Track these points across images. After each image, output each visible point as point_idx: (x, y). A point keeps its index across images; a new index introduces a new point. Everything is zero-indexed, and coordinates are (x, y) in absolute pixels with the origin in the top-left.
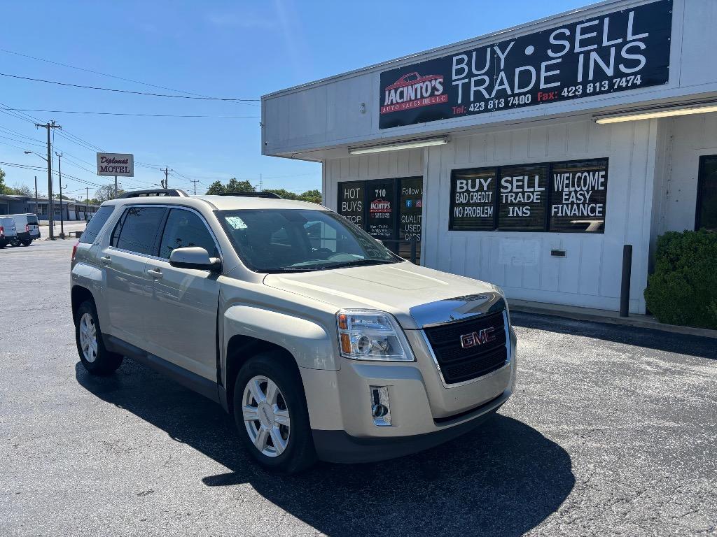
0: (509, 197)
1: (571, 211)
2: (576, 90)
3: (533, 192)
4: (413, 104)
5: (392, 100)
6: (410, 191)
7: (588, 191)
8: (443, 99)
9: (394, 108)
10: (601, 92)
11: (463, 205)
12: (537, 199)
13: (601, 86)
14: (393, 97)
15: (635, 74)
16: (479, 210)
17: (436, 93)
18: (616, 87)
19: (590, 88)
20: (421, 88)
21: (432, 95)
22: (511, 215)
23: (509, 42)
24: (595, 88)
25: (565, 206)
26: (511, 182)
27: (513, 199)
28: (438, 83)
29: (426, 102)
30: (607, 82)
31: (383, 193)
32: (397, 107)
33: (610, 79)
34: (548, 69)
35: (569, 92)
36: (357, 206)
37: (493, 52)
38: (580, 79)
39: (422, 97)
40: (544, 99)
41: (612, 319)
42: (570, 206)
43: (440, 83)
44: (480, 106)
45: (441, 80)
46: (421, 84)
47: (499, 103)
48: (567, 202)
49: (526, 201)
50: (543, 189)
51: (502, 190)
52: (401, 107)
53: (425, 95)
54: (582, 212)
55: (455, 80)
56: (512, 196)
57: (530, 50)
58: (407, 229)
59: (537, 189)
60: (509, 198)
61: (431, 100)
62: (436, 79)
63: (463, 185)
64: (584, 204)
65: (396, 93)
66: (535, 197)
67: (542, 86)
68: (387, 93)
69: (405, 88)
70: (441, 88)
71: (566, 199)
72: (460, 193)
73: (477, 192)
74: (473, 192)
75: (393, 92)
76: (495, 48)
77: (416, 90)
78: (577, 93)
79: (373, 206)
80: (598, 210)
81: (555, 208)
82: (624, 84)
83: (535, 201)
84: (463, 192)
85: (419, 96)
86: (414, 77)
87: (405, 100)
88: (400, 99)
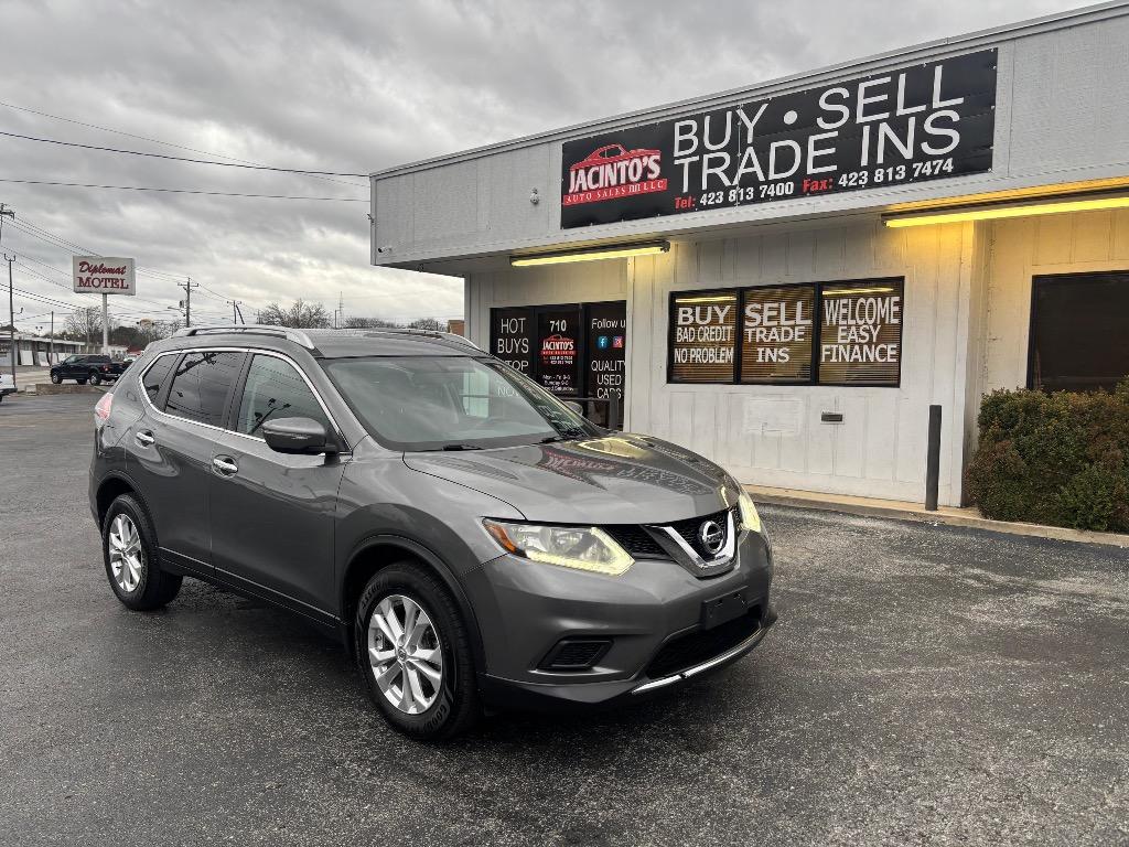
0: (758, 333)
1: (851, 355)
2: (859, 178)
3: (793, 327)
4: (614, 192)
5: (581, 185)
6: (604, 324)
7: (875, 325)
8: (661, 186)
9: (585, 197)
10: (895, 182)
11: (688, 345)
12: (800, 337)
13: (895, 173)
14: (582, 180)
15: (944, 157)
16: (711, 352)
17: (650, 176)
18: (916, 175)
19: (879, 176)
20: (627, 168)
21: (644, 178)
22: (760, 360)
23: (759, 104)
24: (886, 175)
25: (841, 348)
26: (760, 312)
27: (763, 336)
28: (652, 161)
29: (634, 189)
30: (904, 167)
31: (563, 325)
32: (589, 197)
33: (909, 163)
34: (819, 145)
35: (849, 180)
36: (521, 346)
37: (736, 118)
38: (864, 162)
39: (628, 181)
40: (812, 189)
41: (915, 514)
42: (848, 347)
43: (655, 161)
44: (716, 197)
45: (658, 157)
46: (627, 163)
47: (746, 194)
48: (844, 341)
49: (783, 340)
50: (809, 322)
51: (747, 323)
52: (594, 196)
53: (632, 179)
54: (867, 357)
55: (679, 158)
56: (761, 332)
57: (790, 118)
58: (600, 381)
59: (799, 321)
60: (758, 335)
61: (642, 187)
62: (649, 156)
63: (688, 315)
64: (870, 344)
65: (586, 175)
66: (797, 333)
67: (810, 170)
68: (573, 174)
69: (602, 168)
70: (656, 169)
71: (843, 338)
72: (683, 327)
73: (708, 325)
74: (703, 326)
75: (582, 172)
76: (738, 111)
77: (619, 171)
78: (860, 182)
79: (547, 346)
80: (890, 352)
81: (827, 350)
82: (929, 172)
83: (797, 339)
84: (688, 326)
85: (623, 181)
86: (616, 152)
87: (601, 185)
88: (594, 184)
